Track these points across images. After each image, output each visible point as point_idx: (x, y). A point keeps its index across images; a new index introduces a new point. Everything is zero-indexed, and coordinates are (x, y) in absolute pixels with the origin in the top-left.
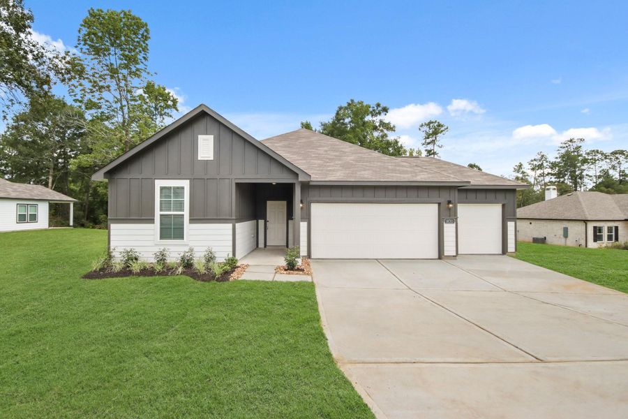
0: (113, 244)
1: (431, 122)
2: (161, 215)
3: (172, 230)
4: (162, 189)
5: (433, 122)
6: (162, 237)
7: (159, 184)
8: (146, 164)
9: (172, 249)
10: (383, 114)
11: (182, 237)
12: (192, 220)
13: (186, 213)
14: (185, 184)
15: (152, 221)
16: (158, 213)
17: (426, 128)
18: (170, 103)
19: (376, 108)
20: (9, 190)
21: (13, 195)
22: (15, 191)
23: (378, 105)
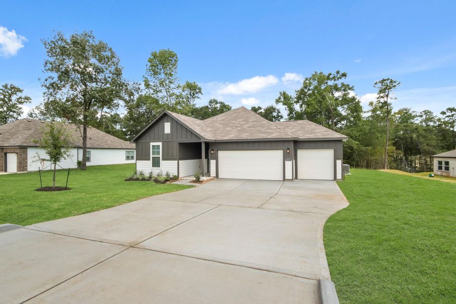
0: (137, 168)
1: (384, 80)
2: (153, 157)
3: (156, 163)
4: (153, 146)
5: (385, 80)
6: (153, 166)
7: (152, 144)
8: (147, 136)
9: (156, 171)
10: (343, 78)
11: (159, 167)
12: (163, 159)
13: (161, 156)
14: (160, 144)
15: (149, 159)
16: (151, 156)
17: (380, 85)
18: (198, 91)
19: (336, 75)
20: (123, 144)
21: (124, 147)
22: (125, 145)
23: (338, 72)
